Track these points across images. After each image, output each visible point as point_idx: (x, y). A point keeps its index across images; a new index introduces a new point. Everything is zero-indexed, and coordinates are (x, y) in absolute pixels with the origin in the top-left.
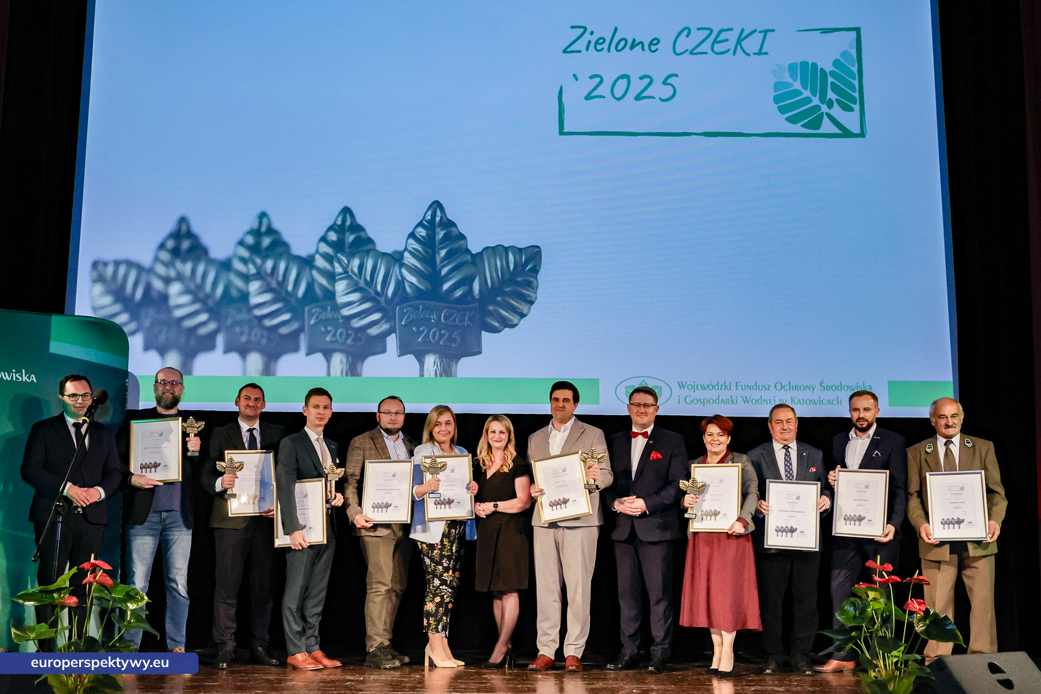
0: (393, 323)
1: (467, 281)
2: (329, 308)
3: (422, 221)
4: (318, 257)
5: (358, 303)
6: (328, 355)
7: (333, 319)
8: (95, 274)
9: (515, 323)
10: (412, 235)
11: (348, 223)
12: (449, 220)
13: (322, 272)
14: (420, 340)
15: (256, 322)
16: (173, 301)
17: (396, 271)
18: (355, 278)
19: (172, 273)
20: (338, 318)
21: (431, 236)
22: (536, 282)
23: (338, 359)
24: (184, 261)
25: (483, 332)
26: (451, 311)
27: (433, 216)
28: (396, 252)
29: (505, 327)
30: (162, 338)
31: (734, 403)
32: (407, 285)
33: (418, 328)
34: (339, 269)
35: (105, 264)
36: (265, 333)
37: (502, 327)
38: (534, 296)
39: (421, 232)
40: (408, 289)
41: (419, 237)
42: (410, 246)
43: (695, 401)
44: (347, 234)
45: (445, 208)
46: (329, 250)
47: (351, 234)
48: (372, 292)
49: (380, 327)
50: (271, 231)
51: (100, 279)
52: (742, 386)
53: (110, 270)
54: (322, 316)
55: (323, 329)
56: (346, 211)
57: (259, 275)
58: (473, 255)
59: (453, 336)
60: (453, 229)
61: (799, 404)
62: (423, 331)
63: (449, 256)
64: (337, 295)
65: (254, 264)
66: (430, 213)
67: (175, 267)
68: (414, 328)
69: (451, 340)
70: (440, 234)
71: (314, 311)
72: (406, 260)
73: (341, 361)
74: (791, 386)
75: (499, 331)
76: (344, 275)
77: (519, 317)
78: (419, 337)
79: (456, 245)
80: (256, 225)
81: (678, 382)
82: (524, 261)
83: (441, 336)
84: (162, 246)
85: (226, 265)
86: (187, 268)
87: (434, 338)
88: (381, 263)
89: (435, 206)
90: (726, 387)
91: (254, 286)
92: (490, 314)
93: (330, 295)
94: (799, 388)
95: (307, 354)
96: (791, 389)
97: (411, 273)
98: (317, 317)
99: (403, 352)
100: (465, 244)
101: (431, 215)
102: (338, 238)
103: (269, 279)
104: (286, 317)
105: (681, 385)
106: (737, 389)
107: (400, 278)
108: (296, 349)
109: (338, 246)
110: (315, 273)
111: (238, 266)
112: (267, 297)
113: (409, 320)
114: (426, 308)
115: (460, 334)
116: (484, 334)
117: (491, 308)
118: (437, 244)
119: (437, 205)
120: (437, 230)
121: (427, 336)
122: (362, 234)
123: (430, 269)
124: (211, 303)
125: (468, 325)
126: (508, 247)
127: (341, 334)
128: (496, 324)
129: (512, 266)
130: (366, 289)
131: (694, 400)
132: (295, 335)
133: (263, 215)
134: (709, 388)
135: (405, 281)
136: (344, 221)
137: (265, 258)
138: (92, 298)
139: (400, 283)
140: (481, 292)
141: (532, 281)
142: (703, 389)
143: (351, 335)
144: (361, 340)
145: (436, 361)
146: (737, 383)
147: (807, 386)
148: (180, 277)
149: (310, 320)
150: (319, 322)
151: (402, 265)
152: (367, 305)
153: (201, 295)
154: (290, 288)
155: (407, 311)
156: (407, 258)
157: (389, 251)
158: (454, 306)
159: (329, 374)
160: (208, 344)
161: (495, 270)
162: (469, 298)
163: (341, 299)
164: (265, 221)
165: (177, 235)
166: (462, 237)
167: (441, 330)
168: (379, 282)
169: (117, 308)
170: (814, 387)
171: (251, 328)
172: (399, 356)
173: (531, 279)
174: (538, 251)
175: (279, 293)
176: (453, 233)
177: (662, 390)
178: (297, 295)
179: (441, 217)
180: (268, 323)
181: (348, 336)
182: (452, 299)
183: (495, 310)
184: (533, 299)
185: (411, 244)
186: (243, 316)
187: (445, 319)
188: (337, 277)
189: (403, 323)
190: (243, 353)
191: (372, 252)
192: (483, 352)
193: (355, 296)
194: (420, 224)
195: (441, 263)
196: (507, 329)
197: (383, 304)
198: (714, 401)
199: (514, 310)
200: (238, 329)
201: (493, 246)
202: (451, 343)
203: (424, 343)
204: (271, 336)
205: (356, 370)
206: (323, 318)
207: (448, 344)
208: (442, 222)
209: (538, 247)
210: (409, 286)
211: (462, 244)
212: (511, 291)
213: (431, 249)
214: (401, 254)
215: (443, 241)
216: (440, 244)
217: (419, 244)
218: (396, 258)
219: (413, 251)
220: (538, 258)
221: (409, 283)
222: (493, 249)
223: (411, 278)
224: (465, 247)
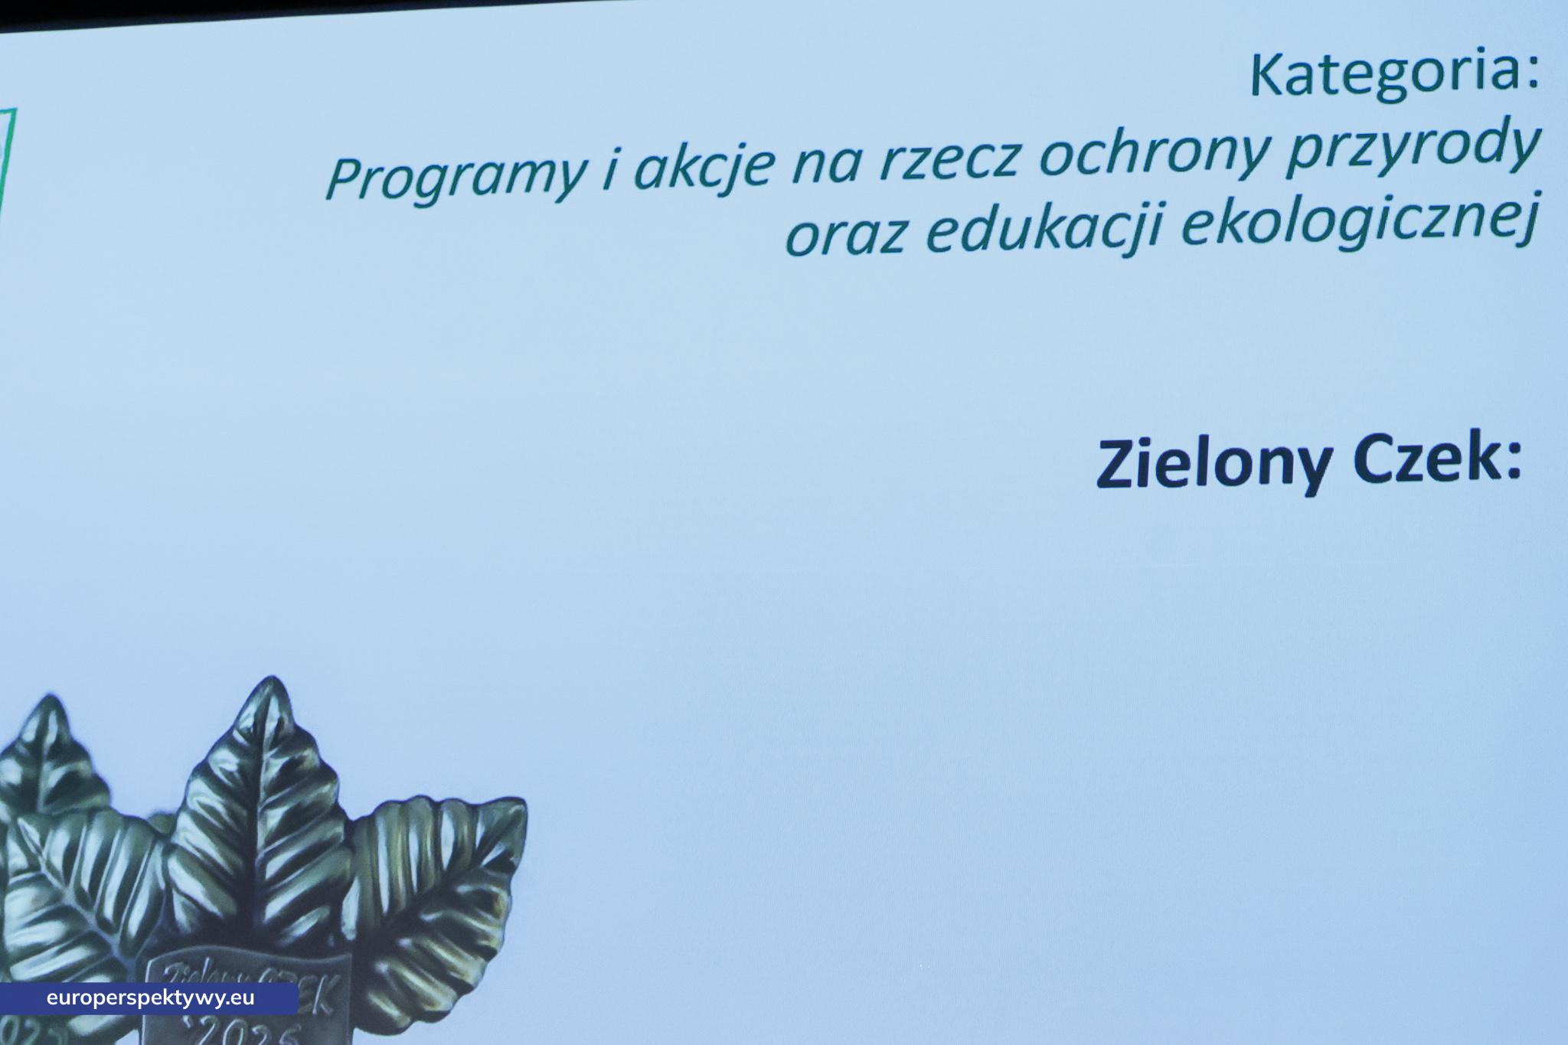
1: (330, 894)
3: (230, 732)
10: (203, 770)
12: (297, 728)
17: (154, 866)
21: (250, 773)
22: (503, 895)
25: (357, 1031)
32: (178, 902)
39: (224, 761)
40: (180, 915)
42: (195, 799)
45: (290, 696)
58: (351, 826)
63: (291, 825)
66: (252, 709)
70: (273, 766)
79: (310, 797)
89: (267, 690)
100: (332, 794)
101: (256, 715)
107: (163, 885)
118: (262, 795)
119: (275, 687)
120: (267, 756)
123: (239, 861)
126: (442, 802)
135: (174, 893)
139: (162, 900)
151: (170, 849)
156: (185, 829)
157: (143, 812)
161: (404, 863)
166: (327, 773)
168: (110, 896)
173: (494, 889)
176: (306, 765)
179: (281, 722)
182: (289, 940)
184: (493, 944)
185: (198, 794)
191: (104, 813)
194: (227, 741)
195: (268, 842)
196: (419, 1024)
201: (403, 797)
208: (282, 733)
209: (520, 801)
210: (184, 905)
211: (326, 794)
212: (436, 922)
213: (244, 805)
214: (171, 820)
215: (277, 785)
216: (269, 793)
217: (214, 791)
218: (160, 830)
219: (201, 811)
220: (517, 833)
221: (183, 899)
222: (402, 809)
223: (190, 885)
224: (333, 802)
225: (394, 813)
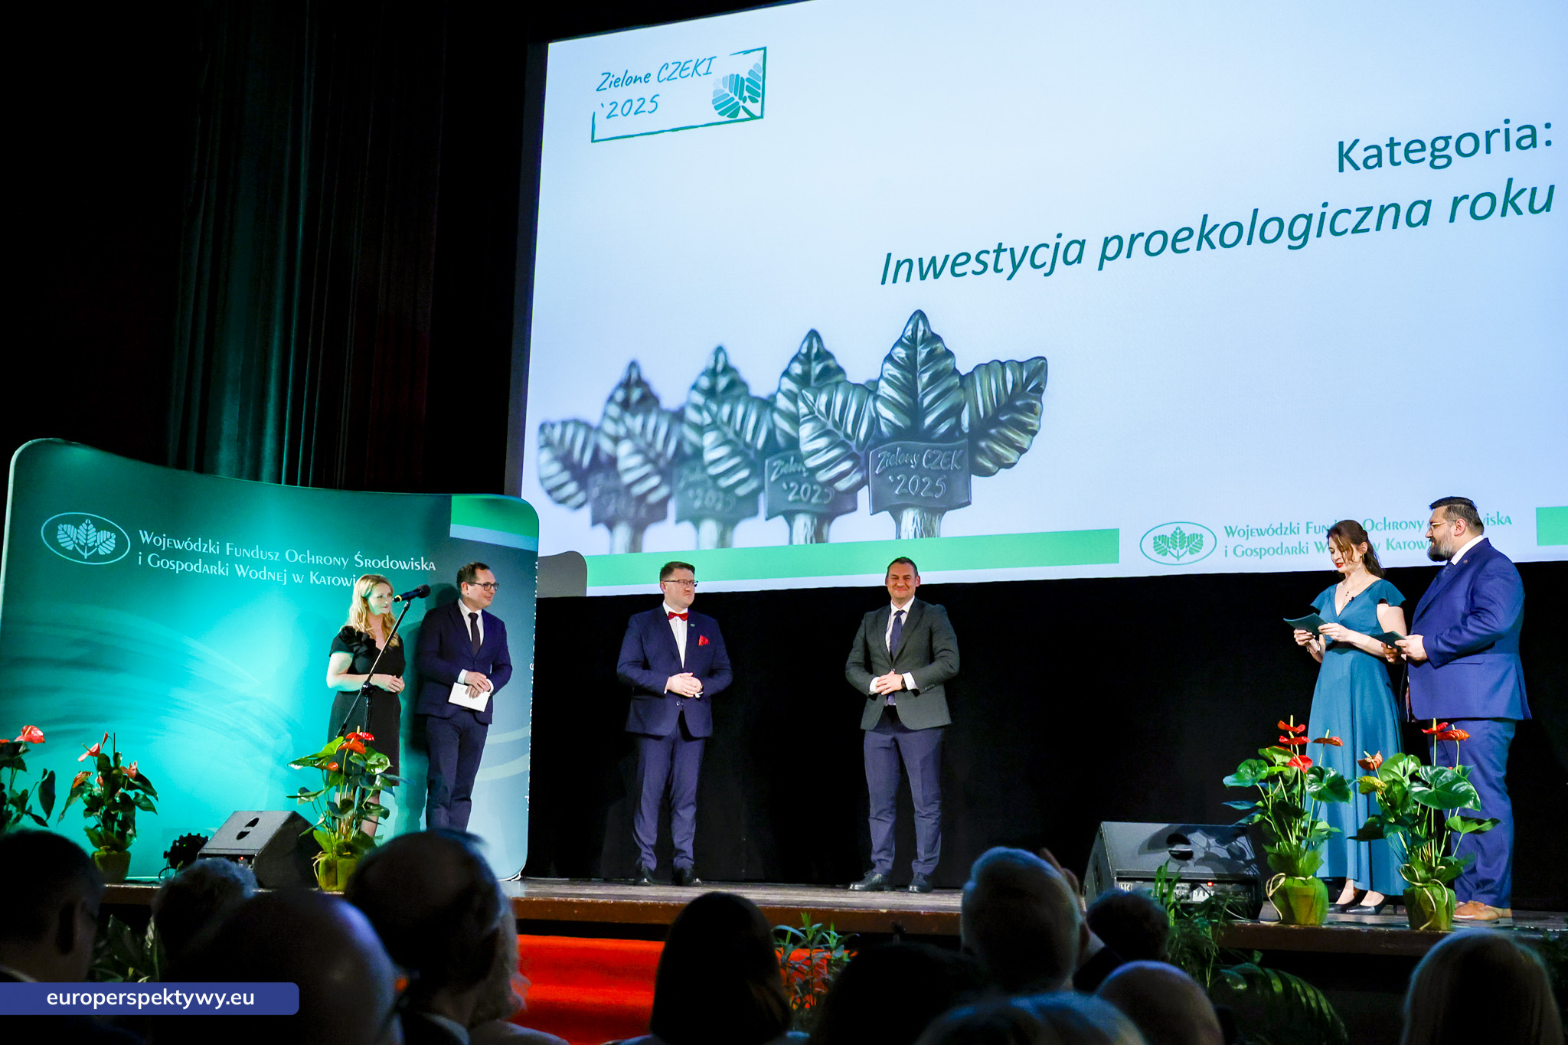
0: (865, 472)
1: (955, 411)
2: (792, 459)
3: (901, 338)
4: (780, 396)
5: (825, 450)
6: (790, 516)
7: (797, 472)
8: (542, 438)
9: (1012, 461)
10: (889, 358)
11: (815, 350)
12: (932, 333)
13: (784, 414)
14: (897, 492)
15: (710, 482)
16: (622, 465)
17: (870, 406)
18: (822, 419)
19: (622, 431)
20: (801, 472)
21: (912, 358)
22: (1039, 404)
23: (803, 524)
24: (634, 415)
25: (972, 476)
26: (934, 452)
27: (914, 330)
28: (869, 382)
29: (999, 468)
30: (611, 509)
31: (1304, 553)
32: (882, 422)
33: (895, 477)
34: (804, 410)
35: (553, 426)
36: (721, 495)
37: (997, 469)
38: (1037, 423)
39: (899, 353)
40: (884, 428)
41: (897, 359)
42: (886, 372)
43: (1249, 552)
44: (814, 364)
45: (928, 318)
46: (793, 387)
47: (817, 364)
48: (841, 435)
49: (851, 478)
50: (728, 369)
51: (548, 444)
52: (1315, 527)
53: (557, 433)
54: (784, 470)
55: (785, 486)
56: (813, 334)
57: (715, 425)
58: (962, 378)
59: (937, 484)
60: (938, 345)
61: (1399, 549)
62: (901, 480)
63: (934, 379)
64: (802, 442)
65: (709, 411)
66: (910, 327)
67: (624, 422)
68: (890, 478)
69: (934, 489)
70: (923, 353)
71: (775, 464)
72: (882, 390)
73: (805, 525)
74: (1387, 524)
75: (994, 474)
76: (810, 417)
77: (1018, 454)
78: (895, 490)
79: (941, 366)
80: (711, 364)
81: (1226, 527)
82: (1026, 379)
83: (923, 485)
84: (611, 399)
85: (678, 416)
86: (635, 423)
87: (913, 488)
88: (853, 396)
89: (917, 317)
90: (1293, 530)
91: (710, 438)
92: (982, 452)
93: (793, 442)
94: (1398, 527)
95: (767, 519)
96: (1387, 528)
97: (887, 408)
98: (779, 472)
99: (877, 508)
100: (952, 363)
101: (912, 330)
102: (803, 371)
103: (726, 429)
104: (744, 474)
105: (1230, 531)
106: (1307, 532)
107: (874, 415)
108: (755, 513)
109: (804, 380)
110: (776, 416)
111: (692, 415)
112: (723, 451)
113: (884, 467)
114: (904, 451)
115: (944, 481)
116: (976, 481)
117: (983, 444)
118: (919, 367)
119: (920, 315)
120: (919, 348)
121: (905, 486)
122: (831, 362)
123: (910, 400)
124: (662, 463)
125: (954, 468)
126: (1006, 362)
127: (806, 490)
128: (989, 465)
129: (1010, 386)
130: (835, 432)
131: (1246, 551)
132: (754, 495)
133: (720, 349)
134: (1268, 534)
135: (880, 418)
136: (810, 348)
137: (720, 404)
138: (539, 467)
139: (874, 422)
140: (971, 425)
141: (1035, 404)
142: (1259, 535)
143: (816, 491)
144: (829, 495)
145: (916, 517)
146: (1307, 523)
147: (1411, 522)
148: (629, 435)
149: (769, 478)
150: (782, 477)
151: (876, 397)
152: (835, 452)
153: (652, 455)
154: (748, 438)
155: (882, 457)
156: (883, 387)
157: (862, 381)
158: (940, 444)
159: (791, 542)
160: (658, 512)
161: (989, 394)
162: (957, 434)
163: (805, 447)
164: (721, 357)
165: (626, 385)
166: (949, 354)
167: (922, 478)
169: (565, 476)
170: (1421, 523)
172: (871, 515)
173: (1034, 402)
174: (1043, 364)
175: (737, 446)
176: (939, 351)
177: (1203, 539)
178: (756, 445)
179: (924, 331)
180: (724, 483)
181: (813, 492)
182: (937, 436)
183: (988, 447)
184: (1035, 428)
185: (888, 370)
186: (697, 476)
187: (927, 463)
188: (802, 420)
189: (877, 472)
190: (696, 521)
191: (842, 384)
192: (972, 502)
193: (822, 442)
194: (899, 343)
195: (923, 390)
196: (1002, 470)
197: (854, 449)
198: (1275, 551)
199: (1011, 444)
200: (691, 493)
201: (987, 362)
202: (935, 493)
203: (901, 495)
204: (727, 499)
205: (822, 535)
206: (785, 472)
207: (930, 494)
208: (925, 337)
209: (1043, 358)
210: (885, 423)
211: (948, 365)
212: (1008, 420)
213: (911, 374)
214: (876, 383)
215: (925, 362)
216: (922, 366)
217: (896, 368)
218: (870, 389)
219: (891, 378)
220: (1043, 374)
221: (885, 421)
222: (987, 367)
223: (887, 413)
224: (953, 367)
225: (983, 369)
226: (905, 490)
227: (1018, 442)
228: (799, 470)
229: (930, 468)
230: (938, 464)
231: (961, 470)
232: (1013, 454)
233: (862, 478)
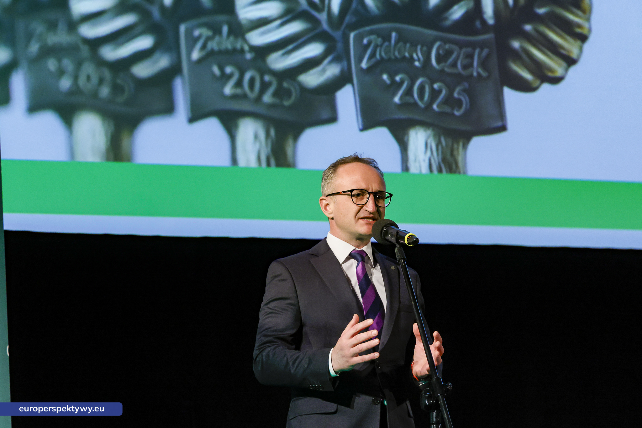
0: (345, 63)
2: (225, 29)
5: (279, 22)
6: (230, 121)
7: (234, 51)
9: (558, 75)
14: (397, 99)
15: (85, 50)
20: (242, 51)
23: (250, 133)
25: (505, 89)
26: (447, 46)
29: (542, 83)
33: (392, 77)
36: (107, 74)
37: (538, 82)
49: (324, 71)
54: (213, 45)
55: (216, 70)
59: (456, 95)
62: (402, 82)
64: (239, 4)
69: (450, 101)
71: (197, 33)
73: (256, 137)
75: (534, 89)
77: (564, 64)
78: (394, 94)
83: (435, 94)
87: (421, 96)
92: (515, 55)
93: (225, 3)
95: (190, 122)
98: (204, 47)
99: (368, 122)
104: (145, 43)
108: (170, 109)
113: (374, 60)
114: (402, 38)
115: (464, 90)
116: (509, 94)
117: (516, 44)
121: (409, 92)
125: (479, 74)
127: (252, 81)
128: (527, 76)
132: (164, 79)
143: (269, 84)
145: (429, 141)
150: (209, 56)
152: (296, 28)
155: (369, 43)
159: (234, 161)
162: (478, 24)
163: (246, 13)
167: (432, 82)
171: (79, 65)
172: (362, 130)
181: (265, 86)
183: (524, 50)
184: (584, 32)
186: (61, 38)
187: (438, 61)
189: (364, 65)
190: (66, 113)
192: (509, 127)
193: (272, 9)
196: (546, 87)
197: (325, 26)
200: (52, 64)
202: (453, 109)
203: (404, 105)
204: (119, 81)
205: (284, 154)
206: (216, 48)
207: (447, 109)
212: (546, 15)
226: (408, 99)
227: (562, 48)
228: (238, 46)
229: (442, 71)
230: (454, 65)
231: (488, 77)
232: (560, 65)
233: (342, 72)
